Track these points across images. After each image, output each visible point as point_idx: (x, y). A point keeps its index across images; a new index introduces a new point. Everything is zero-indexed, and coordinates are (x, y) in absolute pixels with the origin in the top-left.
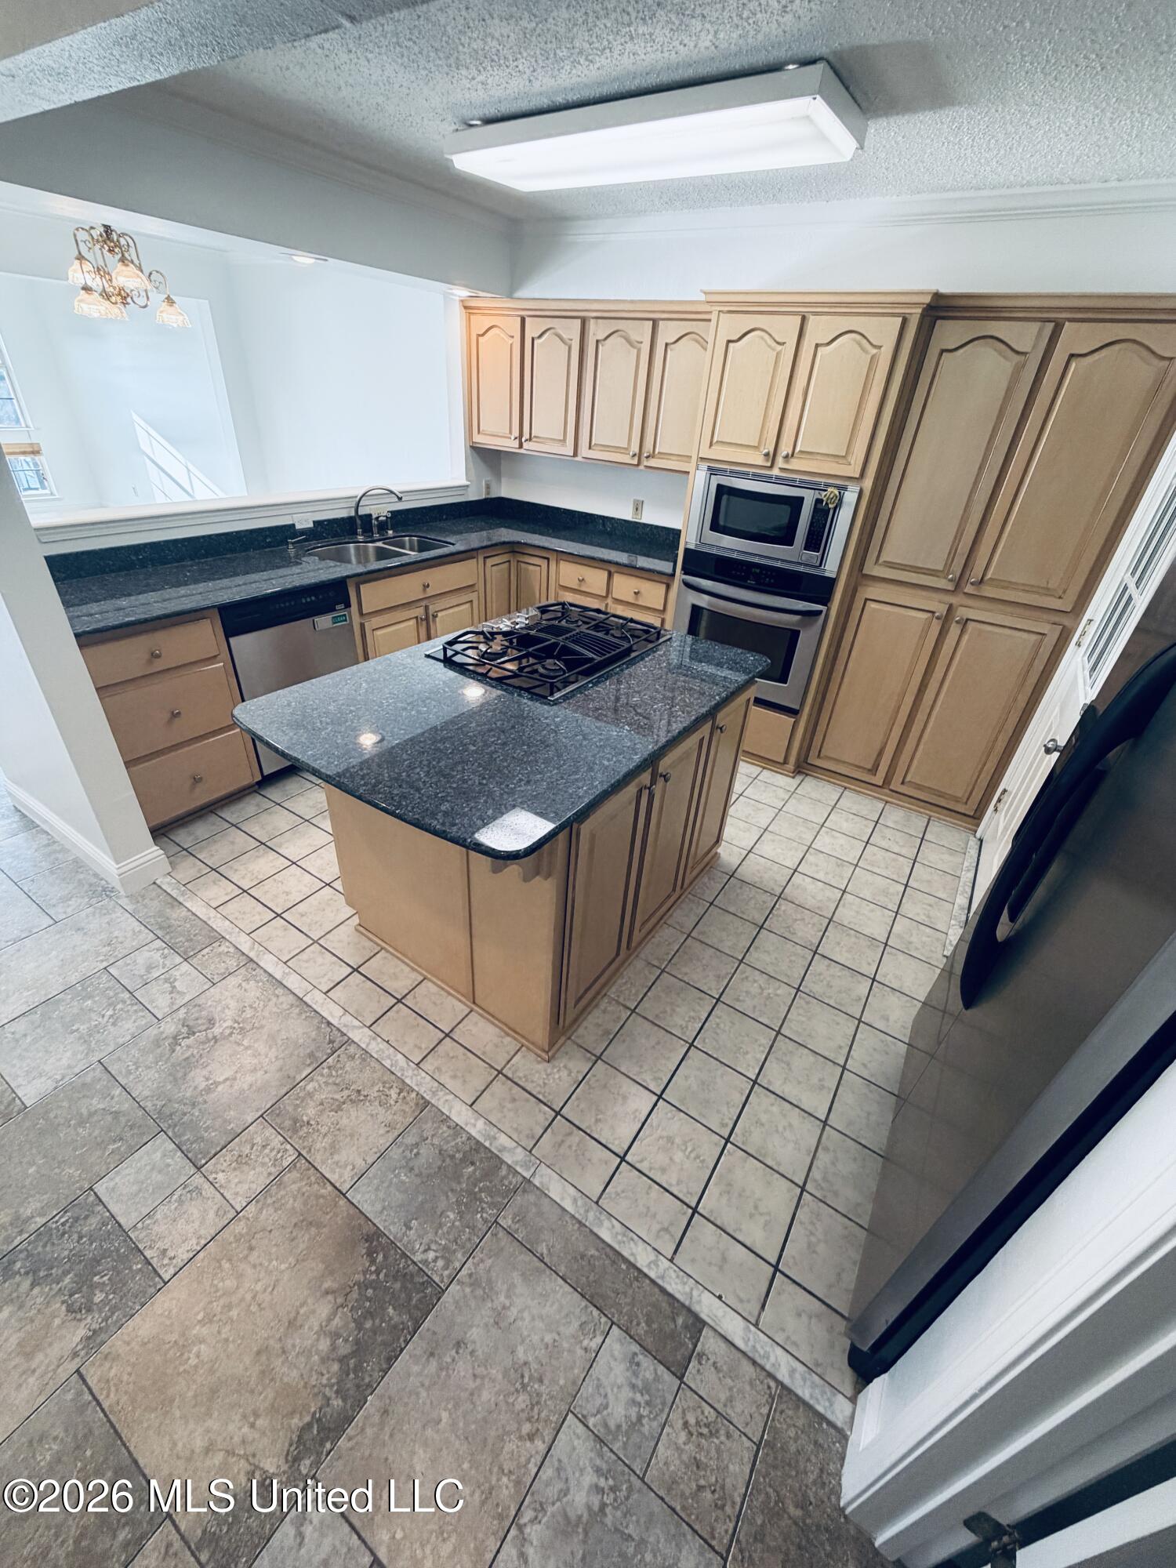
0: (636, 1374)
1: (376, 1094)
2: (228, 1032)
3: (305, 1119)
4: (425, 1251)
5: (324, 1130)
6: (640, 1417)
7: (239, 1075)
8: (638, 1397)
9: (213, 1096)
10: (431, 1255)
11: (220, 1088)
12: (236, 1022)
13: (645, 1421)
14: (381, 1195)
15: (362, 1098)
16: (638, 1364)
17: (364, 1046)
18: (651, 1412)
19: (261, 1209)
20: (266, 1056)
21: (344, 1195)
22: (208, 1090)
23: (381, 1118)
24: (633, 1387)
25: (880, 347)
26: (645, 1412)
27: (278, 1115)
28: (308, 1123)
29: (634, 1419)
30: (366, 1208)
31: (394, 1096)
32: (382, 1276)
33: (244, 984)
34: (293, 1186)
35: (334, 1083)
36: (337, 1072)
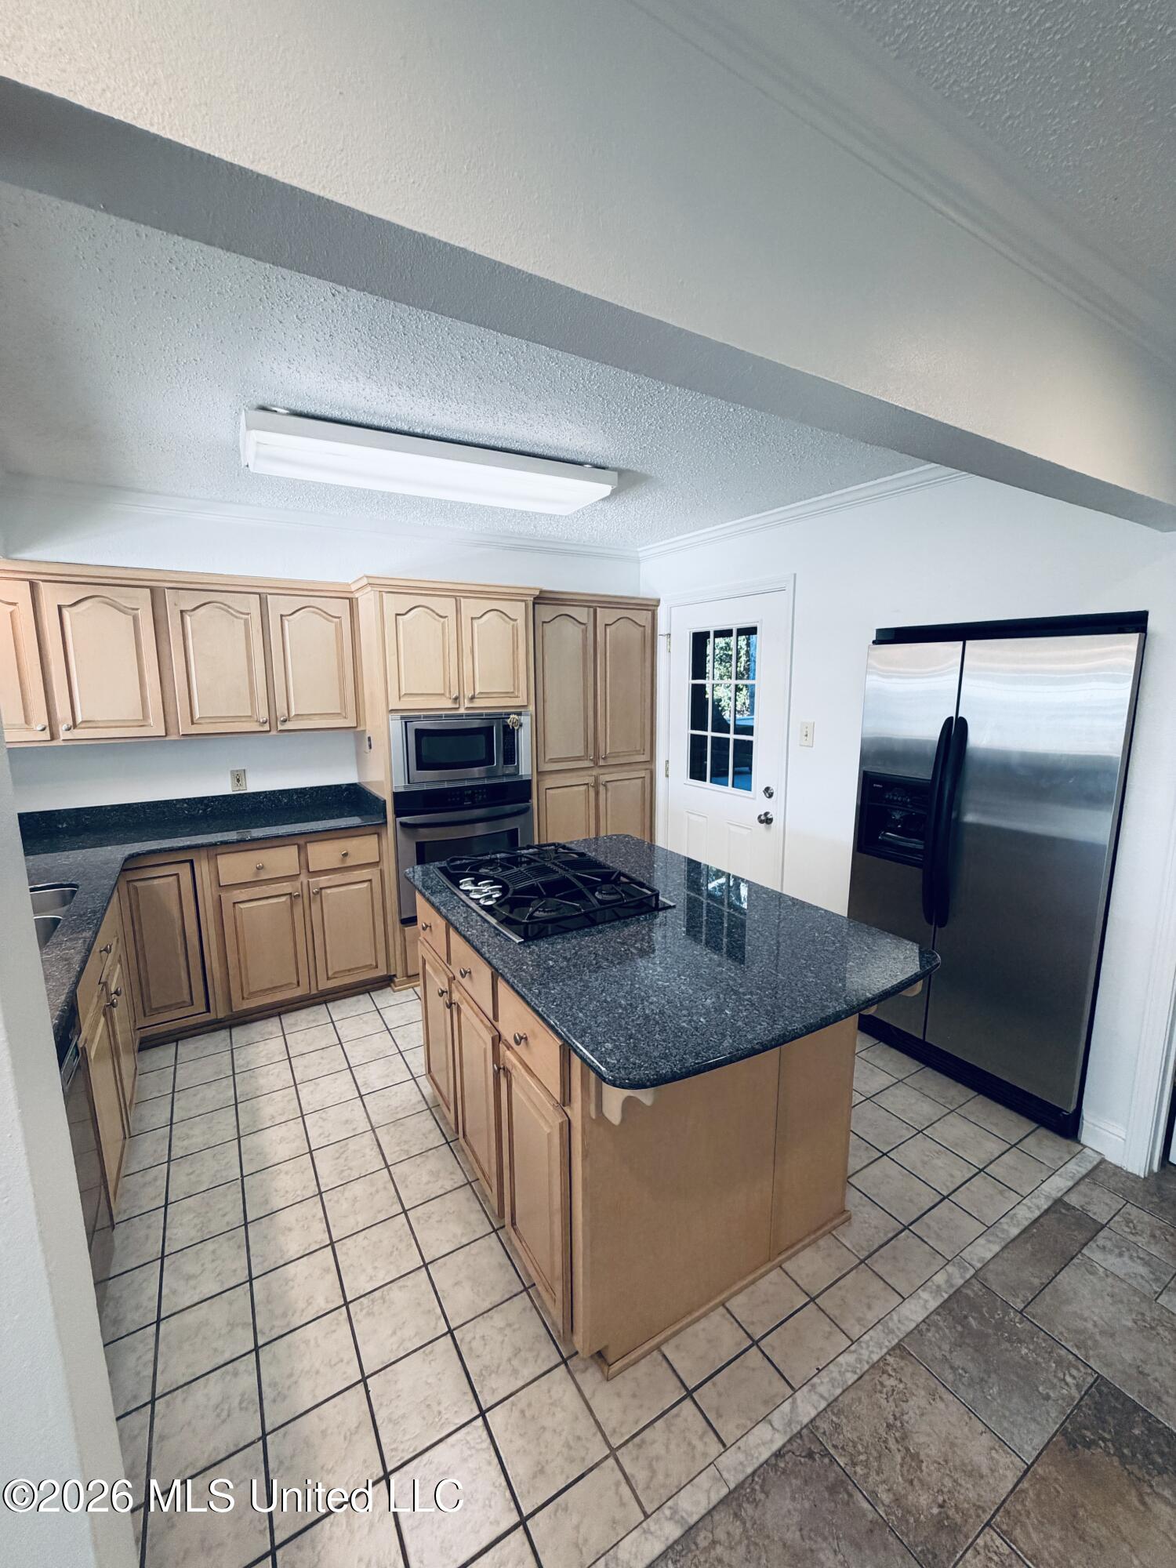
0: (1112, 1251)
1: (892, 1404)
3: (935, 1510)
4: (1067, 1385)
5: (949, 1483)
6: (1139, 1258)
8: (1126, 1255)
10: (1069, 1380)
15: (898, 1423)
16: (1105, 1247)
18: (1133, 1251)
21: (1029, 1468)
24: (1120, 1255)
25: (516, 620)
26: (1134, 1254)
28: (940, 1506)
29: (1142, 1262)
31: (893, 1382)
32: (1106, 1436)
34: (1034, 1539)
35: (879, 1458)
36: (860, 1453)
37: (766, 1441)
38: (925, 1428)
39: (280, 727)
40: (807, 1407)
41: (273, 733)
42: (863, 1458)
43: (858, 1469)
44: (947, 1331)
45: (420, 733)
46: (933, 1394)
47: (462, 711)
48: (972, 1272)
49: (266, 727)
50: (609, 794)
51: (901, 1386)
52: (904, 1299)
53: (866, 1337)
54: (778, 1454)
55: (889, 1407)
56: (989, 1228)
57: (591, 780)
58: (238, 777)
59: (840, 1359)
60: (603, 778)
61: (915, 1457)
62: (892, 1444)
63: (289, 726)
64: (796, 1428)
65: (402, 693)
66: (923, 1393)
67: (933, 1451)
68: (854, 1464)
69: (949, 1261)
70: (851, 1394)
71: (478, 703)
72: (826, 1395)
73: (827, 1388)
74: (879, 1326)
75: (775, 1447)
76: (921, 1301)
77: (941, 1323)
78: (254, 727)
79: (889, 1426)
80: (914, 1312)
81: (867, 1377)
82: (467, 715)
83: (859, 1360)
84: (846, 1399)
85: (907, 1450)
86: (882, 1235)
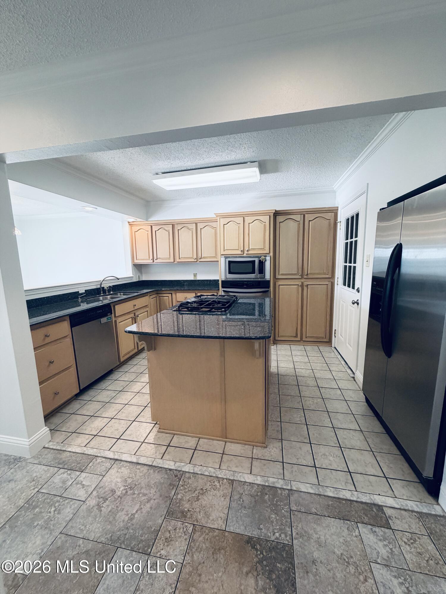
0: (377, 536)
1: (210, 487)
2: (124, 492)
3: (186, 510)
4: (274, 534)
5: (198, 510)
6: (391, 549)
7: (142, 506)
8: (385, 543)
9: (134, 521)
10: (277, 535)
11: (136, 516)
12: (125, 486)
13: (394, 550)
14: (241, 523)
15: (205, 491)
16: (375, 532)
17: (192, 471)
18: (393, 546)
19: (193, 555)
20: (150, 493)
21: (225, 531)
22: (131, 519)
23: (218, 495)
24: (380, 540)
25: (266, 222)
26: (391, 547)
27: (172, 514)
28: (188, 510)
29: (390, 551)
30: (238, 531)
31: (218, 484)
32: (264, 553)
33: (119, 470)
34: (200, 539)
35: (189, 491)
36: (187, 486)
37: (170, 465)
38: (210, 498)
39: (200, 261)
40: (187, 468)
41: (198, 262)
42: (186, 487)
43: (182, 488)
44: (254, 491)
45: (230, 262)
46: (224, 496)
47: (245, 255)
48: (289, 488)
49: (196, 261)
50: (309, 290)
51: (219, 487)
52: (251, 473)
53: (225, 471)
54: (170, 470)
55: (208, 486)
56: (319, 485)
57: (300, 284)
58: (195, 275)
59: (210, 469)
60: (305, 283)
61: (198, 500)
62: (197, 492)
63: (202, 260)
64: (179, 469)
65: (225, 249)
66: (222, 493)
67: (204, 503)
68: (182, 486)
69: (284, 479)
70: (203, 477)
71: (250, 252)
72: (195, 470)
73: (197, 470)
74: (232, 472)
75: (170, 467)
76: (256, 479)
77: (255, 488)
78: (193, 260)
79: (202, 489)
80: (249, 479)
81: (212, 478)
82: (246, 256)
83: (214, 473)
84: (200, 476)
85: (199, 496)
86: (270, 458)
